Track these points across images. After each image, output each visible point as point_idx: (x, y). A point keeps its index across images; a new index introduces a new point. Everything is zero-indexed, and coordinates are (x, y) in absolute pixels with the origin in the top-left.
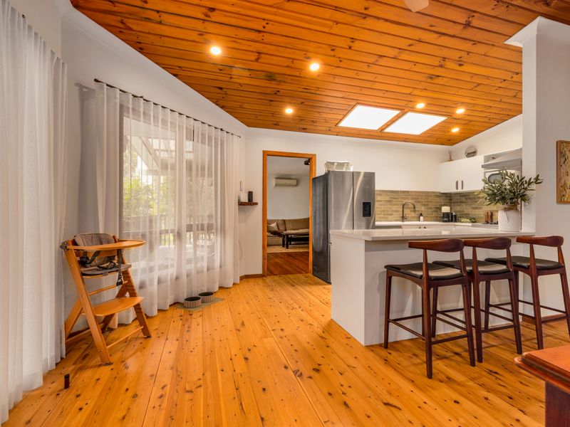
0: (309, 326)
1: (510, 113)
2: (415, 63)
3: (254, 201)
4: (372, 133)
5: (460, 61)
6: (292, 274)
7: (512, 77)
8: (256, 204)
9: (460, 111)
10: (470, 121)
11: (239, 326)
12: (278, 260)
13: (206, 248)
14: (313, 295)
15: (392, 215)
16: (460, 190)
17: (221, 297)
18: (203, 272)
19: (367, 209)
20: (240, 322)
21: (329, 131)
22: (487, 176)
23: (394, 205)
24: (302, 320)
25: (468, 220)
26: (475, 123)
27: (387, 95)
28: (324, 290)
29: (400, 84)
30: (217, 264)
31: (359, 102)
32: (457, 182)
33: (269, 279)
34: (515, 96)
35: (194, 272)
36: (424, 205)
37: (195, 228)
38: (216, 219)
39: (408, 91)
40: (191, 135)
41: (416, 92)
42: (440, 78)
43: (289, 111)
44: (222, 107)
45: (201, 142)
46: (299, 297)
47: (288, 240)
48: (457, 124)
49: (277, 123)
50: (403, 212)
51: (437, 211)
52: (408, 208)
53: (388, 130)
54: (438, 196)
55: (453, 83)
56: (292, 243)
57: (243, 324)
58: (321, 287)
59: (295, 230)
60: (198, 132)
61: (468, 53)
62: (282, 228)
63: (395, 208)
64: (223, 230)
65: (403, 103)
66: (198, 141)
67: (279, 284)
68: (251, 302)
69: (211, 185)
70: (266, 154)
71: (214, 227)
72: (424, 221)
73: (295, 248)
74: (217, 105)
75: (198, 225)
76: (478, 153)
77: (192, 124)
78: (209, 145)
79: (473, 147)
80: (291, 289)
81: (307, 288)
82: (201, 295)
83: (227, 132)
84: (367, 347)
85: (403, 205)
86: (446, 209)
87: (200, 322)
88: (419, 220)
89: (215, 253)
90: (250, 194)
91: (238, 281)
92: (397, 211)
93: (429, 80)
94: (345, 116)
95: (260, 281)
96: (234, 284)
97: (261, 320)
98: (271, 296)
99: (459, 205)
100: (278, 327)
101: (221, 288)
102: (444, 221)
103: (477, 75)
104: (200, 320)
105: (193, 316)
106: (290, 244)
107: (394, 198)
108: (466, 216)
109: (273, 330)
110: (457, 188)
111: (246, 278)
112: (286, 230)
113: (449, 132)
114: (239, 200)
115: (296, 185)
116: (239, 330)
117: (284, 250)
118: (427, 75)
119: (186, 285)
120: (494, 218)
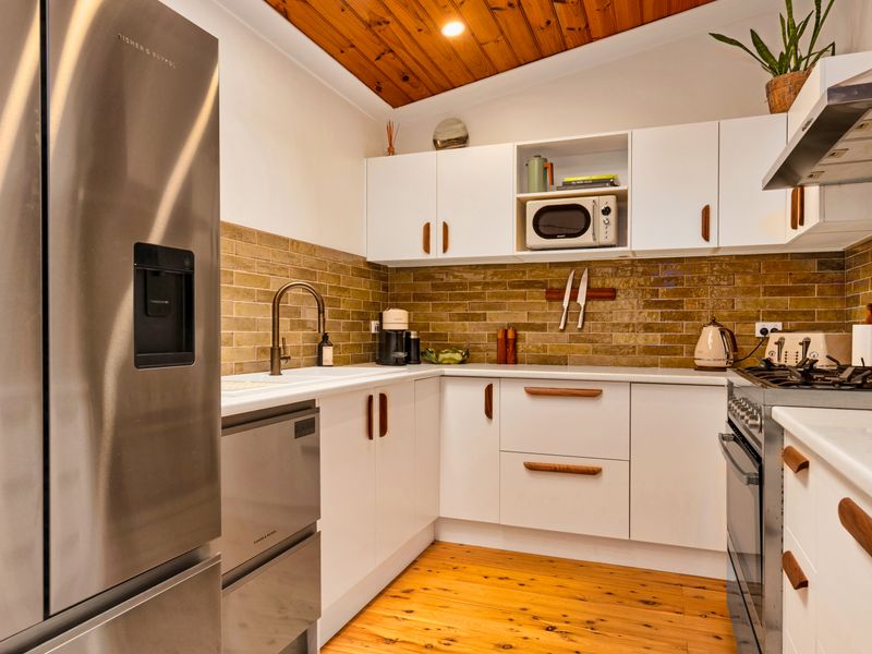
16: (436, 255)
22: (533, 208)
32: (427, 228)
50: (275, 326)
54: (360, 273)
79: (459, 120)
85: (276, 300)
86: (396, 319)
92: (248, 325)
108: (446, 341)
110: (427, 248)
120: (520, 345)
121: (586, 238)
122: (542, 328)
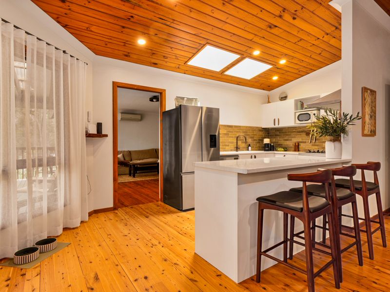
0: (174, 266)
1: (313, 68)
2: (262, 9)
3: (103, 133)
4: (214, 75)
5: (295, 14)
6: (143, 203)
7: (323, 37)
8: (106, 136)
9: (283, 62)
10: (287, 71)
11: (91, 283)
12: (126, 190)
13: (45, 184)
14: (169, 226)
15: (228, 146)
16: (277, 126)
17: (67, 241)
18: (41, 214)
19: (213, 141)
20: (92, 275)
21: (177, 69)
22: (297, 114)
23: (230, 137)
24: (165, 260)
25: (283, 149)
26: (289, 74)
27: (234, 38)
28: (179, 219)
29: (246, 29)
30: (61, 202)
31: (209, 41)
32: (275, 119)
33: (120, 212)
34: (320, 54)
35: (28, 217)
36: (251, 138)
37: (29, 163)
38: (59, 152)
39: (250, 37)
40: (24, 53)
41: (256, 39)
42: (277, 28)
43: (142, 42)
44: (65, 26)
45: (37, 64)
46: (156, 230)
47: (135, 170)
48: (277, 73)
49: (128, 54)
50: (237, 143)
51: (259, 143)
52: (240, 140)
53: (228, 73)
54: (260, 130)
55: (284, 35)
56: (138, 172)
57: (97, 278)
58: (174, 216)
59: (140, 160)
60: (33, 50)
61: (303, 8)
62: (127, 159)
63: (231, 140)
64: (68, 165)
65: (244, 49)
66: (32, 62)
67: (132, 216)
68: (104, 244)
69: (53, 117)
70: (116, 86)
71: (57, 162)
72: (252, 150)
73: (141, 176)
74: (58, 22)
75: (33, 161)
76: (288, 97)
77: (24, 38)
78: (47, 67)
79: (285, 93)
80: (145, 220)
81: (161, 218)
82: (38, 244)
83: (71, 56)
84: (240, 283)
85: (237, 138)
86: (267, 141)
87: (37, 286)
88: (248, 150)
89: (58, 188)
90: (99, 126)
91: (87, 218)
92: (232, 143)
93: (268, 29)
94: (194, 55)
95: (111, 215)
96: (82, 222)
97: (119, 267)
98: (126, 232)
99: (275, 137)
100: (140, 275)
101: (65, 229)
102: (265, 150)
103: (303, 30)
104: (36, 282)
105: (27, 276)
106: (136, 173)
107: (230, 132)
108: (280, 146)
109: (136, 280)
110: (275, 125)
111: (94, 213)
112: (131, 160)
113: (271, 79)
114: (87, 132)
115: (141, 120)
116: (92, 289)
117: (131, 179)
118: (268, 24)
119: (16, 235)
120: (300, 147)
121: (309, 121)
122: (305, 142)
